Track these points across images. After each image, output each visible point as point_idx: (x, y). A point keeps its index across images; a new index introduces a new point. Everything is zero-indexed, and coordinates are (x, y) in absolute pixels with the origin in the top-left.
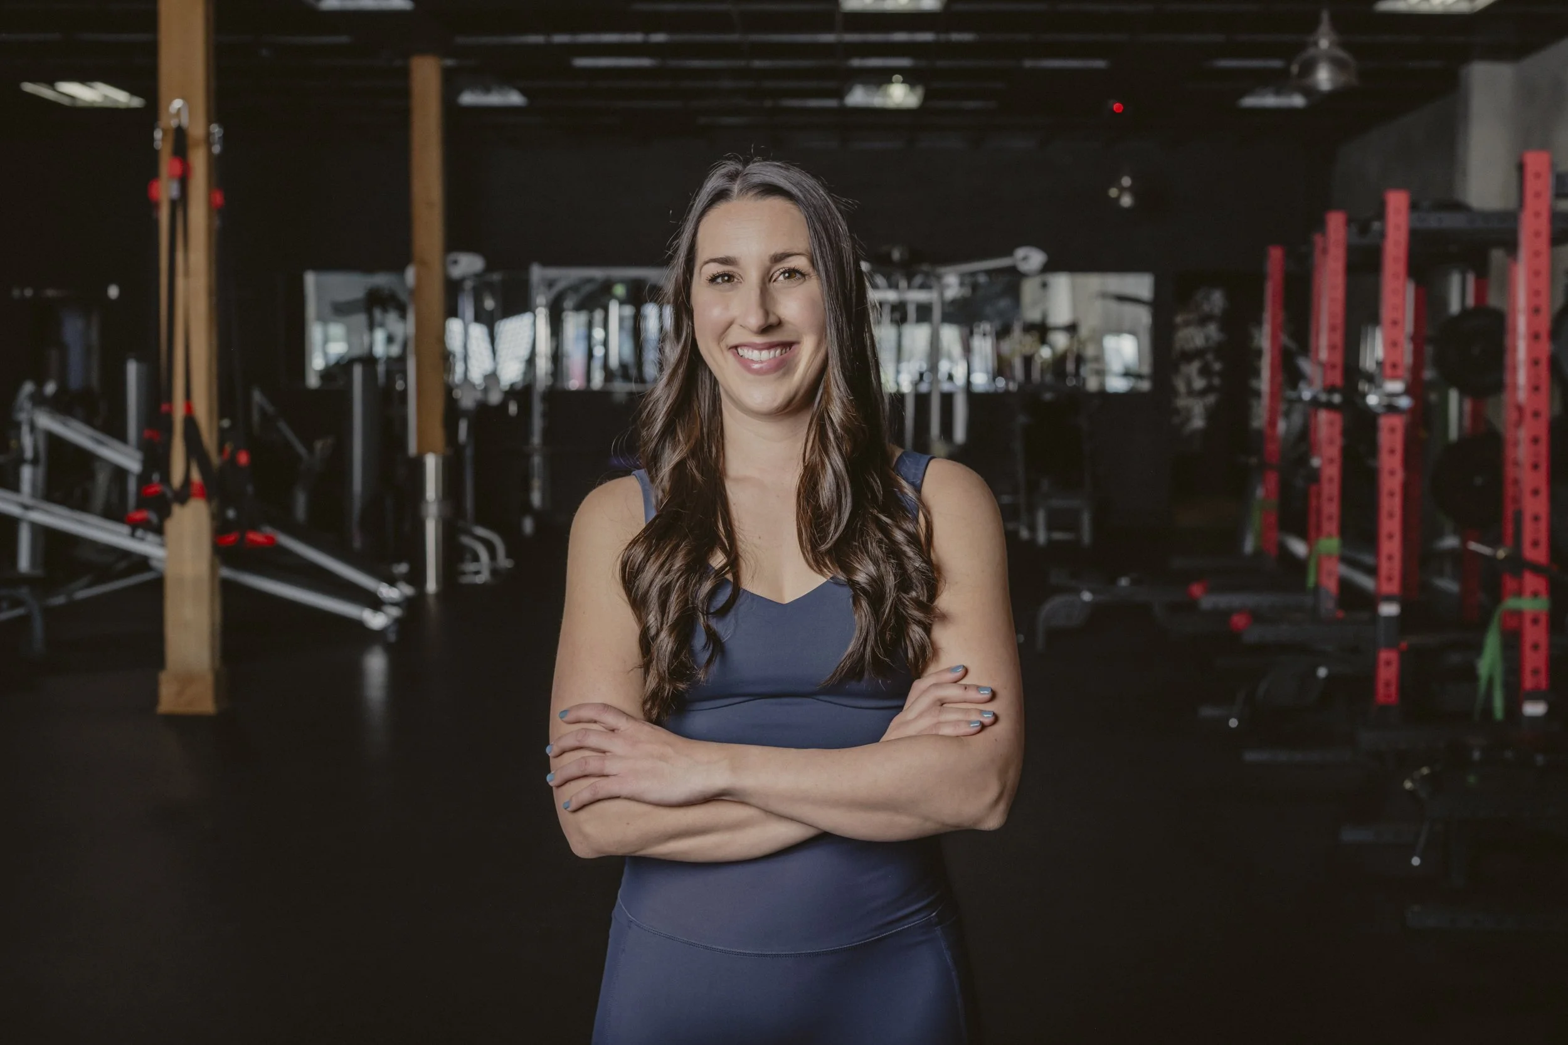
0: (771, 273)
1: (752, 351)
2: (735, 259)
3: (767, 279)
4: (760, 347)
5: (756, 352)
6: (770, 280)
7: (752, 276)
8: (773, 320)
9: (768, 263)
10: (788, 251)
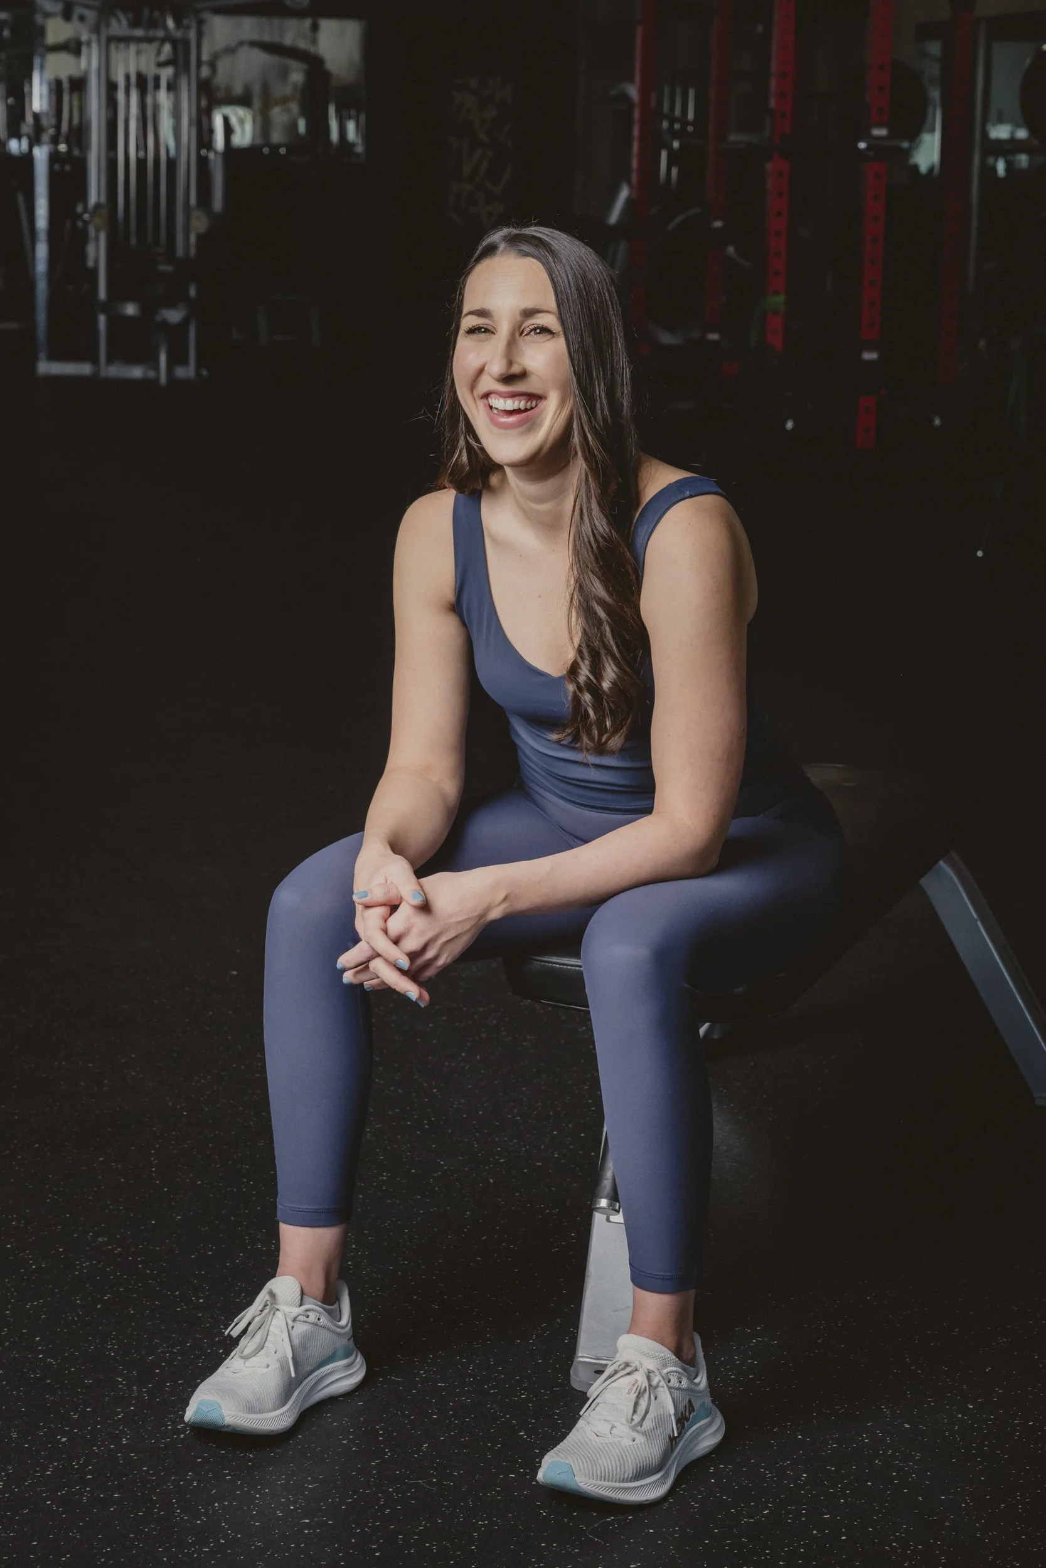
0: (522, 328)
1: (498, 400)
2: (489, 310)
3: (518, 333)
4: (504, 395)
5: (502, 401)
6: (521, 334)
7: (504, 329)
8: (516, 369)
9: (519, 318)
10: (538, 307)
